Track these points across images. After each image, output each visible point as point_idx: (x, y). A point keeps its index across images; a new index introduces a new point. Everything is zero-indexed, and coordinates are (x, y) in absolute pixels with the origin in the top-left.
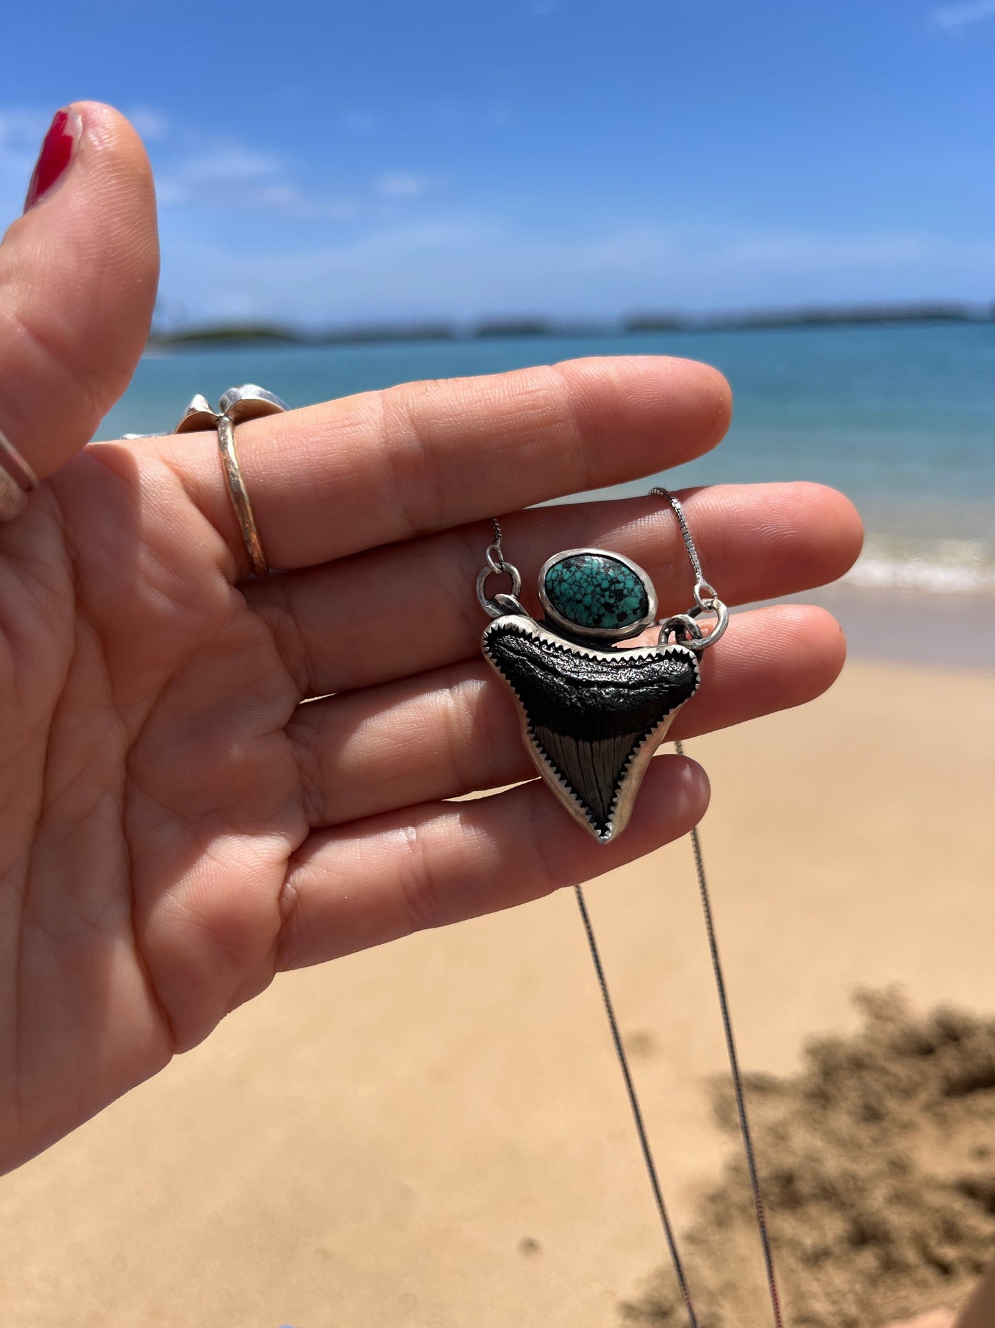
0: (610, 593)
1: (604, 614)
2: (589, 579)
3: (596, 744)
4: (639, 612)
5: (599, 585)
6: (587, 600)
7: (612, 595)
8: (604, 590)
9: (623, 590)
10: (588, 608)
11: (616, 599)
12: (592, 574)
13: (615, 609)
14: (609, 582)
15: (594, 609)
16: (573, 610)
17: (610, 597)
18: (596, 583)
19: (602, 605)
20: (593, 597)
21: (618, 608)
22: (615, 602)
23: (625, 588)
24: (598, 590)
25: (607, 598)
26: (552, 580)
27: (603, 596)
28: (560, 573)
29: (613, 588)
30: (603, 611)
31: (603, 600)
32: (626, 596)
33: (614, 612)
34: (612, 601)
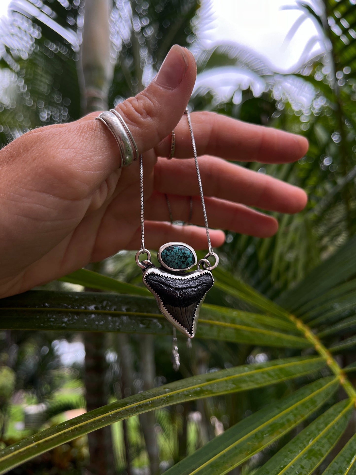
0: (183, 257)
1: (182, 265)
2: (176, 254)
3: (186, 308)
4: (192, 262)
5: (180, 256)
6: (176, 261)
7: (184, 258)
8: (181, 257)
9: (187, 256)
10: (177, 263)
11: (185, 259)
12: (177, 252)
13: (185, 262)
14: (182, 254)
15: (179, 263)
16: (172, 265)
17: (183, 259)
18: (178, 255)
19: (181, 262)
20: (178, 260)
21: (186, 262)
22: (185, 260)
23: (187, 255)
24: (179, 257)
25: (182, 259)
26: (164, 256)
27: (181, 259)
28: (166, 253)
29: (184, 256)
30: (181, 263)
31: (181, 260)
32: (188, 258)
33: (185, 263)
34: (184, 260)
